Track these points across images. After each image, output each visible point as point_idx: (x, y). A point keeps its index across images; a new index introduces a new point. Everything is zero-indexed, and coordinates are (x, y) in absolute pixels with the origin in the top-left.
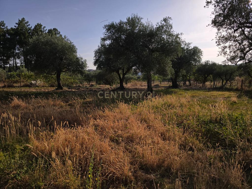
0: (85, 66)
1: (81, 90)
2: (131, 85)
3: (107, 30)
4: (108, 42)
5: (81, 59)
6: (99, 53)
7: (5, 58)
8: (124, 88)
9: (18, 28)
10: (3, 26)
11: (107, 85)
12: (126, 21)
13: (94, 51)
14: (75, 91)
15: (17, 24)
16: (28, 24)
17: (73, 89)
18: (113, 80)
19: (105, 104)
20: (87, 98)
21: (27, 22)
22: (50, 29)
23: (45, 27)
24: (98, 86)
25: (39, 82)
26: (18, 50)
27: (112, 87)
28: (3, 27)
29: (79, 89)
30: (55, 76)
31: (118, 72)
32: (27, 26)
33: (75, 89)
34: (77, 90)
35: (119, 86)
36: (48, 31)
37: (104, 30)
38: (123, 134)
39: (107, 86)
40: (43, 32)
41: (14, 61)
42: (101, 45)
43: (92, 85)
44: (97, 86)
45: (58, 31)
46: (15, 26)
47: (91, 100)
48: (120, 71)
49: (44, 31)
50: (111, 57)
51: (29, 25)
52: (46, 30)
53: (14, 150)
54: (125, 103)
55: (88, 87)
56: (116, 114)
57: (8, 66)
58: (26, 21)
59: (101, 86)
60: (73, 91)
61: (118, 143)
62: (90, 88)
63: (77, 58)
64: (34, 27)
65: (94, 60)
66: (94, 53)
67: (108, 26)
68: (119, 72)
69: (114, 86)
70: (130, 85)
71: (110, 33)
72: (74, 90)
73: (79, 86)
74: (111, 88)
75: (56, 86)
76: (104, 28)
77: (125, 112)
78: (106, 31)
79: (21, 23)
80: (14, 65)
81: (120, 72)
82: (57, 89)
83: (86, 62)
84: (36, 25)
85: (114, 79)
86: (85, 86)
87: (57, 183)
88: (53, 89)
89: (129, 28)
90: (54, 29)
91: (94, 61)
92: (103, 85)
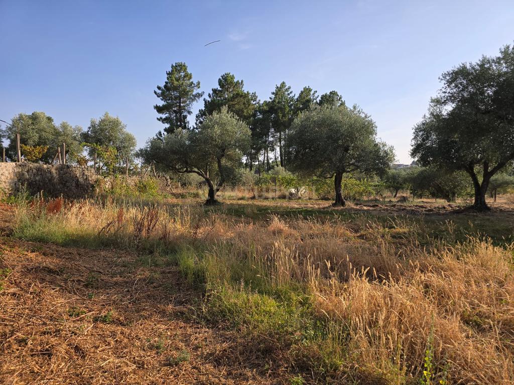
0: (391, 160)
1: (381, 208)
2: (508, 199)
3: (448, 81)
4: (449, 108)
5: (383, 146)
6: (424, 130)
7: (253, 151)
8: (489, 209)
9: (274, 101)
10: (255, 100)
11: (440, 197)
12: (500, 55)
13: (413, 127)
14: (369, 210)
15: (273, 93)
16: (289, 92)
17: (365, 206)
18: (455, 187)
19: (441, 242)
20: (397, 226)
21: (289, 89)
22: (324, 94)
23: (316, 92)
24: (417, 201)
25: (303, 191)
26: (272, 137)
27: (453, 204)
28: (254, 103)
29: (377, 206)
30: (331, 181)
31: (470, 170)
32: (289, 94)
33: (369, 206)
34: (371, 208)
35: (474, 201)
36: (321, 98)
37: (442, 84)
38: (494, 314)
39: (439, 200)
40: (313, 101)
41: (266, 155)
42: (432, 114)
43: (404, 199)
44: (415, 200)
45: (338, 96)
46: (271, 98)
47: (406, 230)
48: (477, 168)
49: (314, 99)
50: (456, 137)
51: (291, 93)
52: (318, 96)
53: (289, 300)
54: (495, 244)
55: (395, 203)
56: (471, 267)
57: (257, 163)
58: (287, 87)
59: (422, 200)
60: (365, 210)
61: (480, 328)
62: (399, 204)
63: (376, 145)
64: (298, 95)
65: (412, 146)
66: (414, 131)
67: (452, 74)
68: (472, 170)
69: (459, 202)
70: (504, 201)
71: (456, 86)
72: (365, 208)
73: (376, 200)
74: (449, 205)
75: (333, 200)
76: (441, 79)
77: (495, 266)
78: (446, 85)
79: (280, 91)
80: (265, 162)
81: (475, 171)
82: (334, 205)
83: (394, 151)
84: (303, 90)
85: (458, 186)
86: (388, 200)
87: (364, 368)
88: (326, 204)
89: (505, 70)
90: (331, 93)
91: (412, 148)
92: (429, 198)
